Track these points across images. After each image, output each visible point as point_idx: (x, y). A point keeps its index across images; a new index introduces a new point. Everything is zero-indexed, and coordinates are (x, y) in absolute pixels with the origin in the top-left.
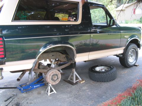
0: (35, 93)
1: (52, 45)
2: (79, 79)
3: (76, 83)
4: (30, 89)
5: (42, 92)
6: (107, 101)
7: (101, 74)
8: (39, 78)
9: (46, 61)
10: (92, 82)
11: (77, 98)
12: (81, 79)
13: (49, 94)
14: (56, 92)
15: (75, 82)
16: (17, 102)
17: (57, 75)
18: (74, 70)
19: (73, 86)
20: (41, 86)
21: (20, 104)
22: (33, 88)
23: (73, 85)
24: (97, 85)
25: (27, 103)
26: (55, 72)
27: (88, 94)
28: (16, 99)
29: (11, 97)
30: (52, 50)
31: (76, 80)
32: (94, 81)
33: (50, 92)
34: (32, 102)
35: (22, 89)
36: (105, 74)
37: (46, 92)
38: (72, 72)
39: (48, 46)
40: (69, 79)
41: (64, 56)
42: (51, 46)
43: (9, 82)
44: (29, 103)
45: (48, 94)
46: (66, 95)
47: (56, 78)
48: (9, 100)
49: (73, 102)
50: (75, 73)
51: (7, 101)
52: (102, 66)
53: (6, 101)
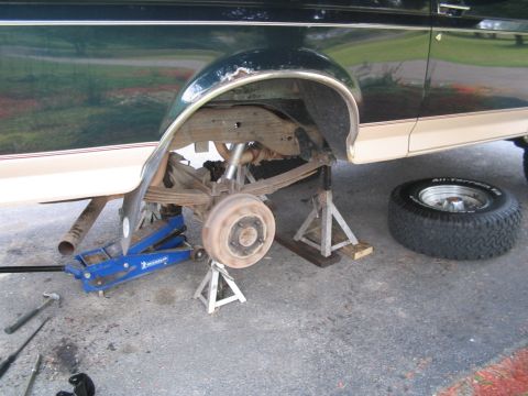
0: (144, 297)
1: (247, 71)
2: (347, 239)
3: (335, 256)
4: (122, 275)
5: (180, 292)
6: (493, 362)
7: (451, 224)
8: (165, 224)
9: (206, 149)
10: (404, 255)
11: (344, 334)
12: (353, 240)
13: (213, 304)
14: (243, 299)
15: (328, 253)
16: (63, 340)
17: (256, 223)
18: (328, 197)
19: (319, 270)
20: (172, 262)
21: (76, 348)
22: (139, 270)
23: (319, 265)
24: (429, 271)
25: (111, 346)
26: (251, 208)
27: (397, 320)
28: (57, 322)
29: (35, 313)
30: (236, 97)
31: (333, 243)
32: (414, 250)
33: (218, 299)
34: (134, 343)
35: (88, 276)
36: (471, 225)
37: (198, 294)
38: (318, 203)
39: (229, 76)
40: (299, 236)
41: (290, 127)
42: (242, 74)
43: (31, 235)
44: (118, 348)
45: (205, 307)
46: (294, 317)
47: (254, 239)
48: (29, 324)
49: (329, 356)
50: (332, 210)
51: (17, 332)
52: (448, 182)
53: (12, 330)
